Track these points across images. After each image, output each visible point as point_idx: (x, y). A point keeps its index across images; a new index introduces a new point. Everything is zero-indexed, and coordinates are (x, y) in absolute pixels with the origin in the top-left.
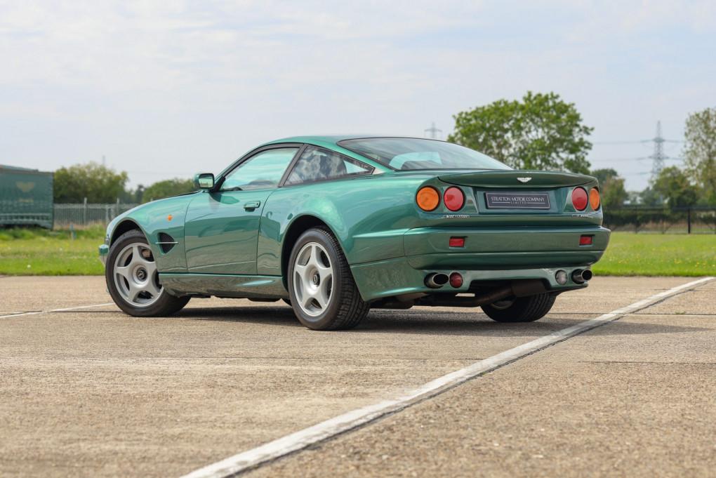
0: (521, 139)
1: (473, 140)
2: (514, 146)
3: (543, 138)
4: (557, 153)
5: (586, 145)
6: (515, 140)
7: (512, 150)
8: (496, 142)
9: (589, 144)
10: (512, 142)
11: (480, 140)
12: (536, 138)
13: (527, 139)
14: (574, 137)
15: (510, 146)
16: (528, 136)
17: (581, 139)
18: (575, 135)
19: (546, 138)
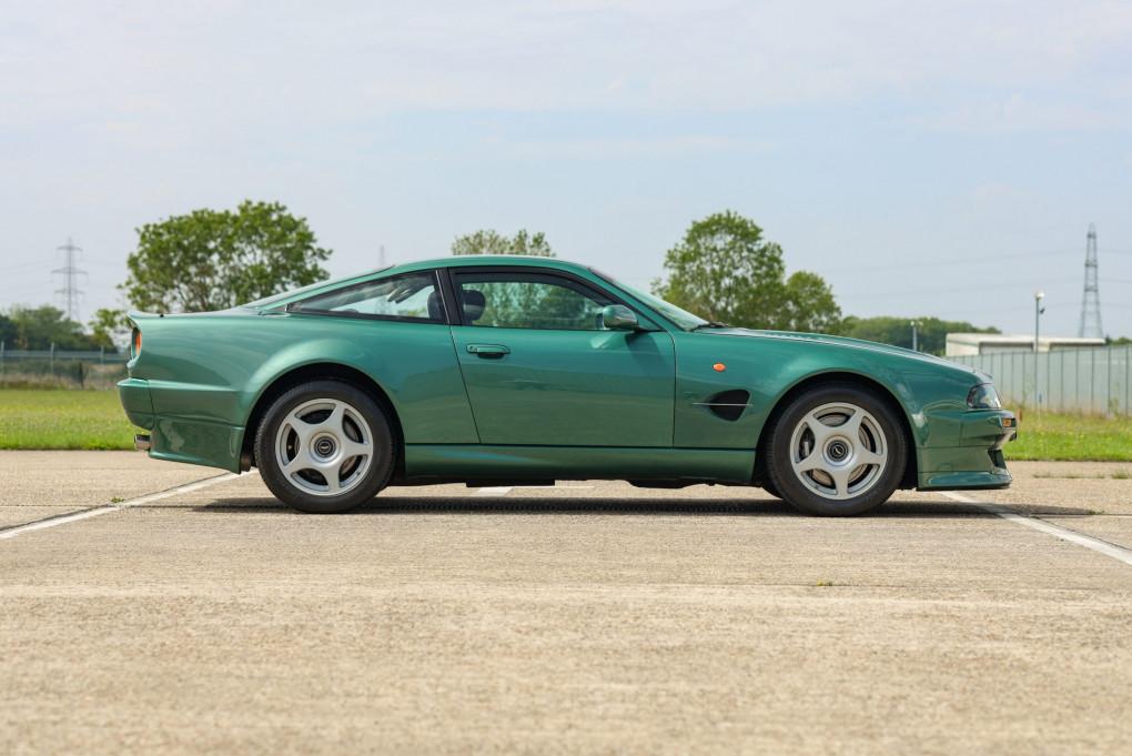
0: (232, 263)
1: (163, 263)
2: (221, 274)
3: (262, 263)
4: (283, 284)
5: (321, 274)
6: (222, 266)
7: (218, 280)
8: (197, 267)
9: (325, 272)
10: (219, 268)
11: (175, 264)
12: (254, 263)
13: (240, 264)
14: (305, 263)
15: (216, 272)
16: (240, 260)
17: (316, 266)
18: (307, 261)
19: (266, 262)
